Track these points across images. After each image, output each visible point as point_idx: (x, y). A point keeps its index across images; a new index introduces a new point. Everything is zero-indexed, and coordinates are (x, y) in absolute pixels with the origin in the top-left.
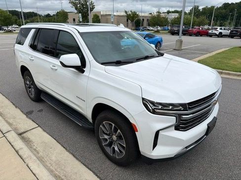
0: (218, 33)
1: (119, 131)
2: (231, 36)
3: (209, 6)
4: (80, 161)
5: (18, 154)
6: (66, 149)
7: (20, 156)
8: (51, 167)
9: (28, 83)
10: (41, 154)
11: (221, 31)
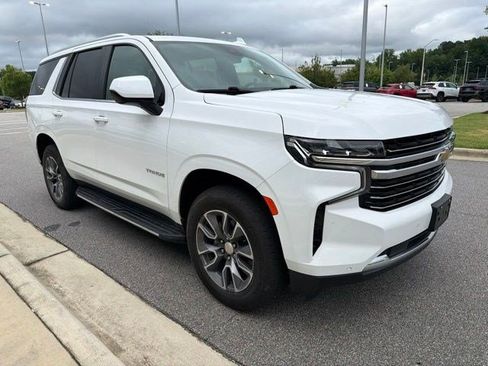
0: (435, 94)
1: (238, 225)
2: (463, 98)
3: (414, 49)
4: (154, 306)
5: (18, 294)
6: (125, 287)
7: (23, 298)
8: (90, 320)
9: (51, 171)
10: (69, 296)
11: (441, 89)
